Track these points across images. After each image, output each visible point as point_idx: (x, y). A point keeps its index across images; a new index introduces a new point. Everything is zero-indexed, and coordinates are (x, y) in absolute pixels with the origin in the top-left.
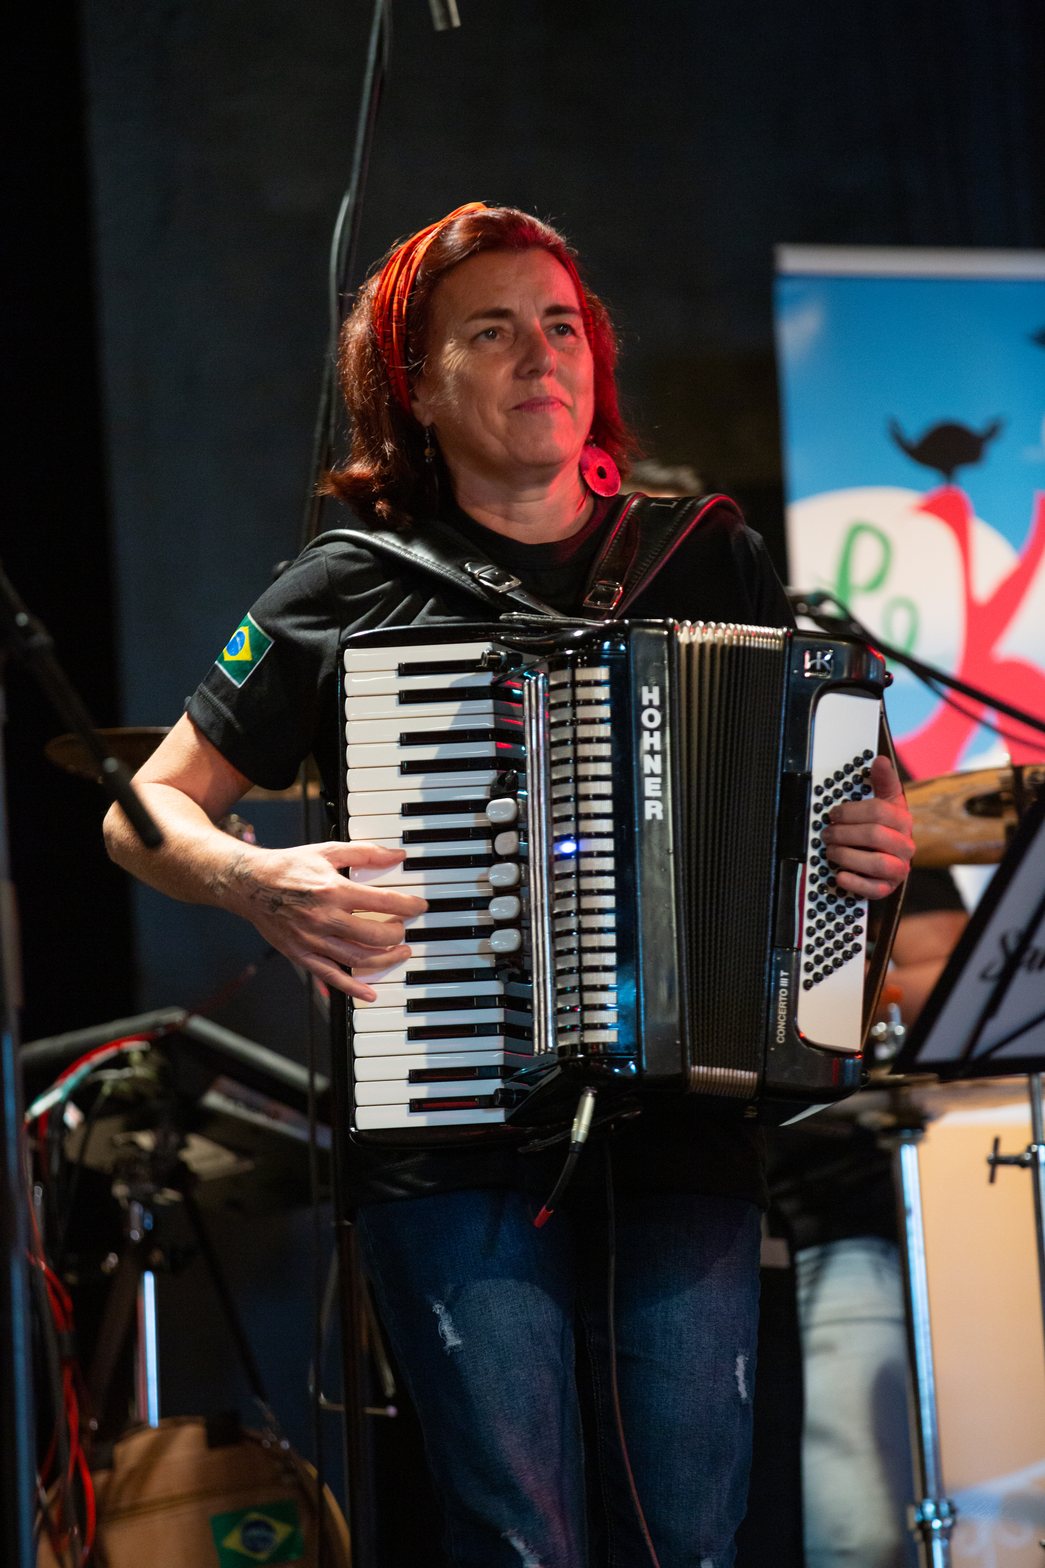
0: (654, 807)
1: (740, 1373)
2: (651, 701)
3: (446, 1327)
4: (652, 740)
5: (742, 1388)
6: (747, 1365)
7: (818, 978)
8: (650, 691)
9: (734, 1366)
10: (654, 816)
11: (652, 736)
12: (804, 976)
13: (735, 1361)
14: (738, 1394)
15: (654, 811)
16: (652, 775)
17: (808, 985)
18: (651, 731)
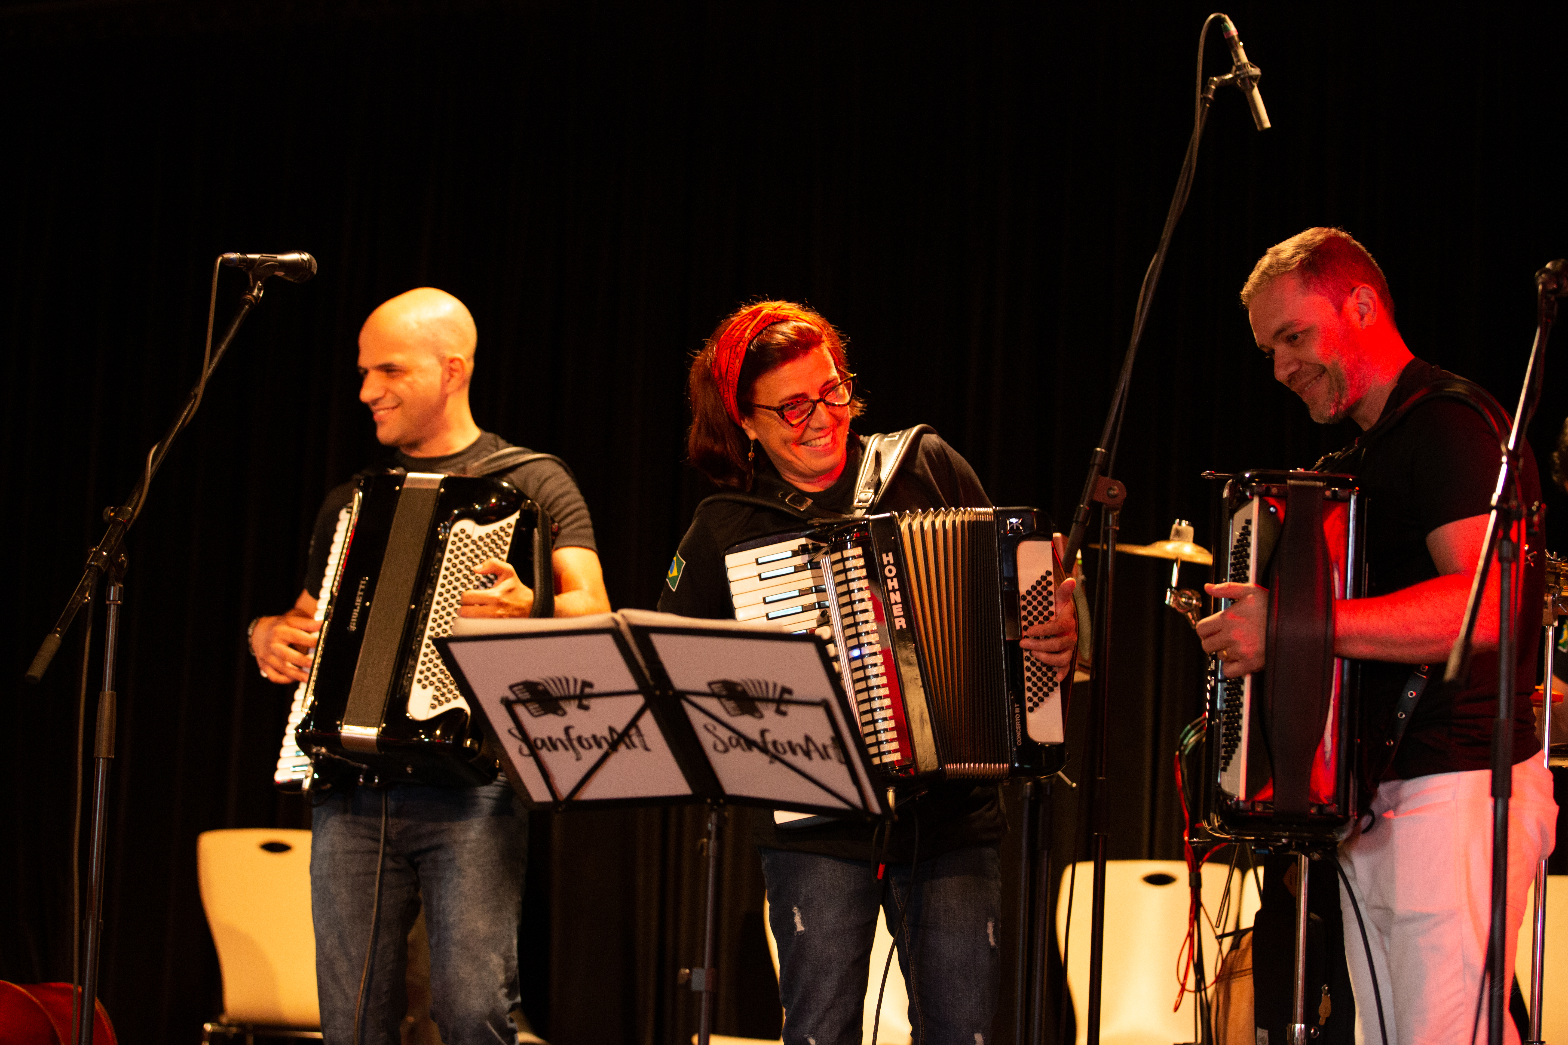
0: (900, 621)
1: (990, 930)
2: (888, 561)
3: (797, 919)
4: (893, 584)
5: (991, 940)
6: (995, 927)
7: (1036, 705)
8: (887, 556)
9: (986, 927)
10: (901, 626)
11: (892, 581)
12: (1029, 705)
13: (987, 925)
14: (989, 943)
15: (900, 624)
16: (896, 603)
17: (1031, 710)
18: (892, 579)
